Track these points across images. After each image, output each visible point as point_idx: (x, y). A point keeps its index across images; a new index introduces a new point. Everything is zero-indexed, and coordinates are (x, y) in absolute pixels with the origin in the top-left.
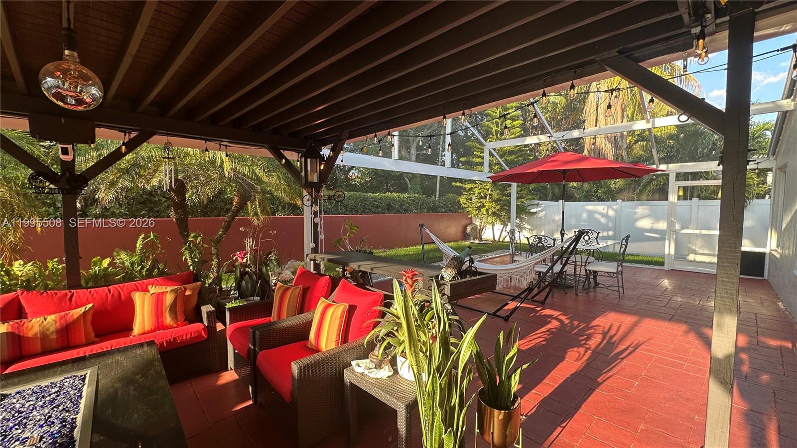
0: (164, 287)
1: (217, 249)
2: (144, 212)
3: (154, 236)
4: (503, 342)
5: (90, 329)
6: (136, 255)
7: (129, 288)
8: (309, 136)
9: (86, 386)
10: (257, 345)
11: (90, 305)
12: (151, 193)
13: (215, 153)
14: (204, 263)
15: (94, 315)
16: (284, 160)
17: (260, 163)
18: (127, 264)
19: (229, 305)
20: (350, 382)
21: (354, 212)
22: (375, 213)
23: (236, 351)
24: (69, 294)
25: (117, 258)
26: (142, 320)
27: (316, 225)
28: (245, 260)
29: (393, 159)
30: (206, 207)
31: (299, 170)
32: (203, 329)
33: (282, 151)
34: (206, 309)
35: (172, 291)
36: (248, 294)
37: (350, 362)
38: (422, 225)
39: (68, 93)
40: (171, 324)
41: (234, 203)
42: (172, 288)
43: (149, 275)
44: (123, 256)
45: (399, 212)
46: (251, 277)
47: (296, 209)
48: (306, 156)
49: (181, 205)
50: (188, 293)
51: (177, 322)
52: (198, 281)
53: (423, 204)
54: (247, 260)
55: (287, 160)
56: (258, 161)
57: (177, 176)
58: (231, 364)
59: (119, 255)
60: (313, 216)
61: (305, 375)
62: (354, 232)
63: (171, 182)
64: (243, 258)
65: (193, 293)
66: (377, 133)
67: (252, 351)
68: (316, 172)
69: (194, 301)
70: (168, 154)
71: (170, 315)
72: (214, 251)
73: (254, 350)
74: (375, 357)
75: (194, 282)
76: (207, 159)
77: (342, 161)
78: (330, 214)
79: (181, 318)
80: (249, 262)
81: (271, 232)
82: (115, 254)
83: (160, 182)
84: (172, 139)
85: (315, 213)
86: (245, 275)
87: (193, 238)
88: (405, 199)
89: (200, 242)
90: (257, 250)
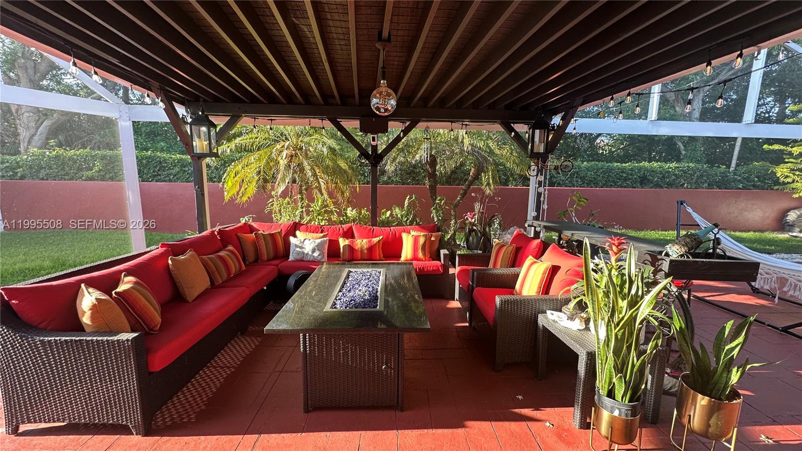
0: (419, 233)
1: (455, 212)
2: (409, 180)
3: (415, 197)
4: (729, 332)
5: (381, 251)
6: (404, 210)
7: (401, 230)
8: (539, 107)
9: (381, 276)
10: (475, 283)
11: (381, 237)
12: (415, 166)
13: (458, 132)
14: (445, 220)
15: (383, 244)
16: (513, 133)
17: (495, 136)
18: (399, 216)
19: (459, 252)
20: (543, 325)
21: (592, 185)
22: (621, 187)
23: (461, 286)
24: (372, 229)
25: (394, 211)
26: (407, 252)
27: (539, 195)
28: (473, 220)
29: (648, 120)
30: (450, 177)
31: (527, 141)
32: (441, 265)
33: (512, 125)
34: (443, 252)
35: (423, 235)
36: (473, 247)
37: (546, 311)
38: (681, 201)
39: (381, 106)
40: (422, 258)
41: (471, 174)
42: (424, 233)
43: (411, 224)
44: (397, 210)
45: (658, 186)
46: (476, 234)
47: (526, 180)
48: (534, 128)
49: (433, 175)
50: (433, 239)
51: (425, 257)
52: (440, 232)
53: (702, 176)
54: (475, 220)
55: (516, 133)
56: (493, 135)
57: (432, 152)
58: (457, 296)
59: (395, 209)
60: (537, 186)
61: (505, 308)
62: (582, 205)
63: (427, 157)
64: (472, 218)
65: (436, 239)
66: (614, 96)
67: (470, 286)
68: (544, 143)
69: (436, 246)
70: (427, 135)
71: (421, 252)
72: (453, 213)
73: (472, 286)
74: (568, 310)
75: (437, 232)
76: (452, 137)
77: (575, 129)
78: (563, 186)
79: (428, 255)
80: (476, 222)
81: (496, 198)
82: (393, 208)
83: (421, 157)
84: (429, 124)
85: (540, 183)
86: (473, 232)
87: (439, 200)
88: (671, 170)
89: (443, 204)
90: (483, 213)
